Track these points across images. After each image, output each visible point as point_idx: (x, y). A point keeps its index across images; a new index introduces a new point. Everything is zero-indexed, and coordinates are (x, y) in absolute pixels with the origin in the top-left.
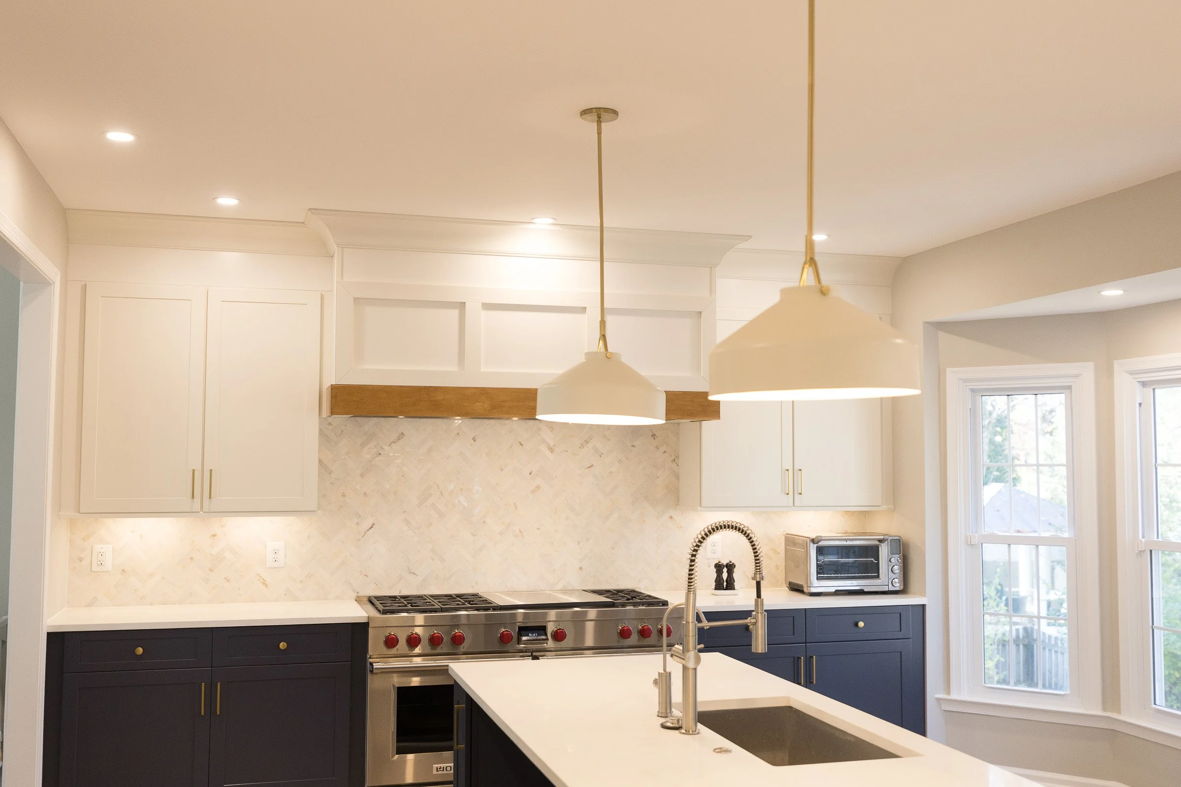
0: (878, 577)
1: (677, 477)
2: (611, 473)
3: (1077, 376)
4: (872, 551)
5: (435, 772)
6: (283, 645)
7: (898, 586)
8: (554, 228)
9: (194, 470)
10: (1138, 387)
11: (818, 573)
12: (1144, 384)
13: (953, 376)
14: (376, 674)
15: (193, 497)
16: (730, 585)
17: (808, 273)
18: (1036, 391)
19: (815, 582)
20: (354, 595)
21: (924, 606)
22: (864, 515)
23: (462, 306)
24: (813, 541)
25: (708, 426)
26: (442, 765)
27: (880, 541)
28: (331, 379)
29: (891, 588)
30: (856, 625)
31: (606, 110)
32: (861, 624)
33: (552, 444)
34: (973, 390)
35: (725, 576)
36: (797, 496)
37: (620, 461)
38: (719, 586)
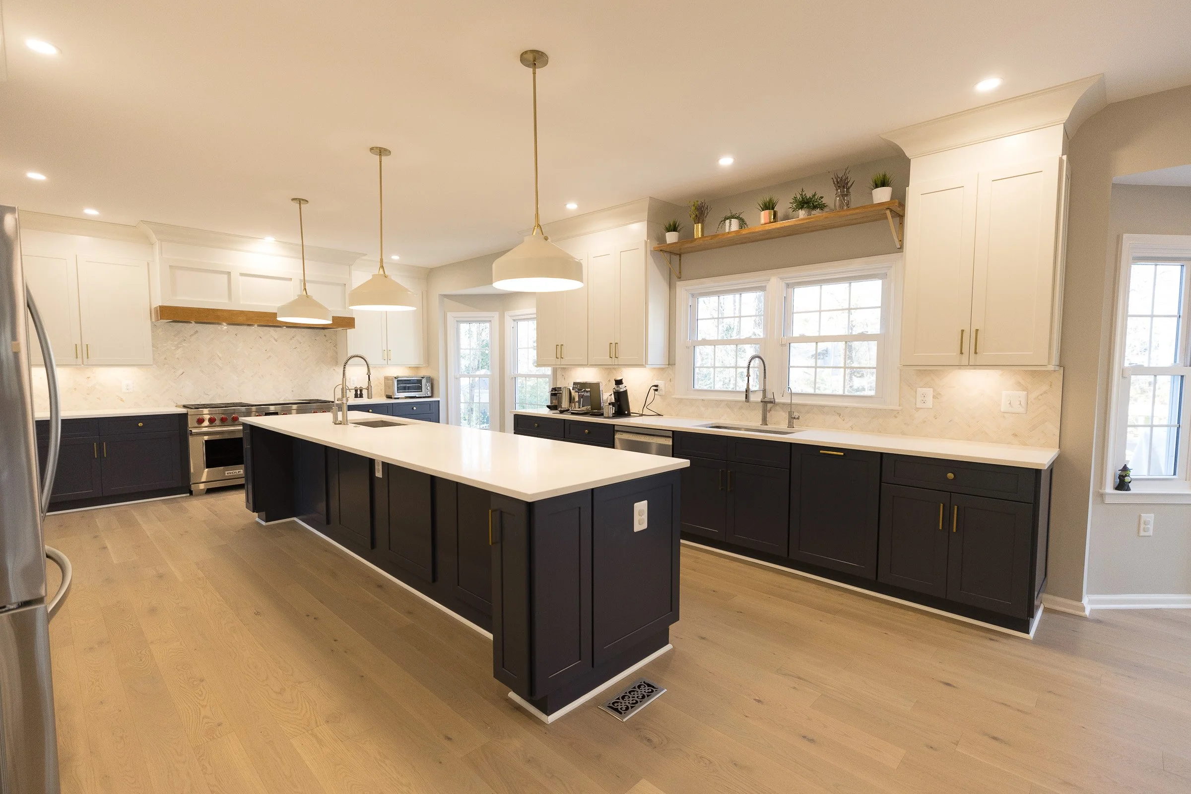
0: (422, 391)
1: (337, 353)
2: (305, 351)
3: (493, 317)
4: (420, 381)
5: (226, 475)
6: (140, 424)
7: (429, 394)
8: (276, 243)
9: (76, 345)
10: (512, 322)
11: (398, 390)
12: (514, 320)
13: (450, 315)
14: (193, 435)
15: (77, 358)
16: (361, 396)
17: (381, 270)
18: (479, 322)
19: (397, 394)
20: (175, 405)
21: (439, 401)
22: (417, 368)
23: (229, 273)
24: (395, 378)
25: (350, 332)
26: (230, 472)
27: (422, 377)
28: (158, 302)
29: (427, 395)
30: (413, 409)
31: (303, 200)
32: (415, 408)
33: (276, 338)
34: (457, 321)
35: (359, 392)
36: (388, 360)
37: (309, 346)
38: (356, 396)
